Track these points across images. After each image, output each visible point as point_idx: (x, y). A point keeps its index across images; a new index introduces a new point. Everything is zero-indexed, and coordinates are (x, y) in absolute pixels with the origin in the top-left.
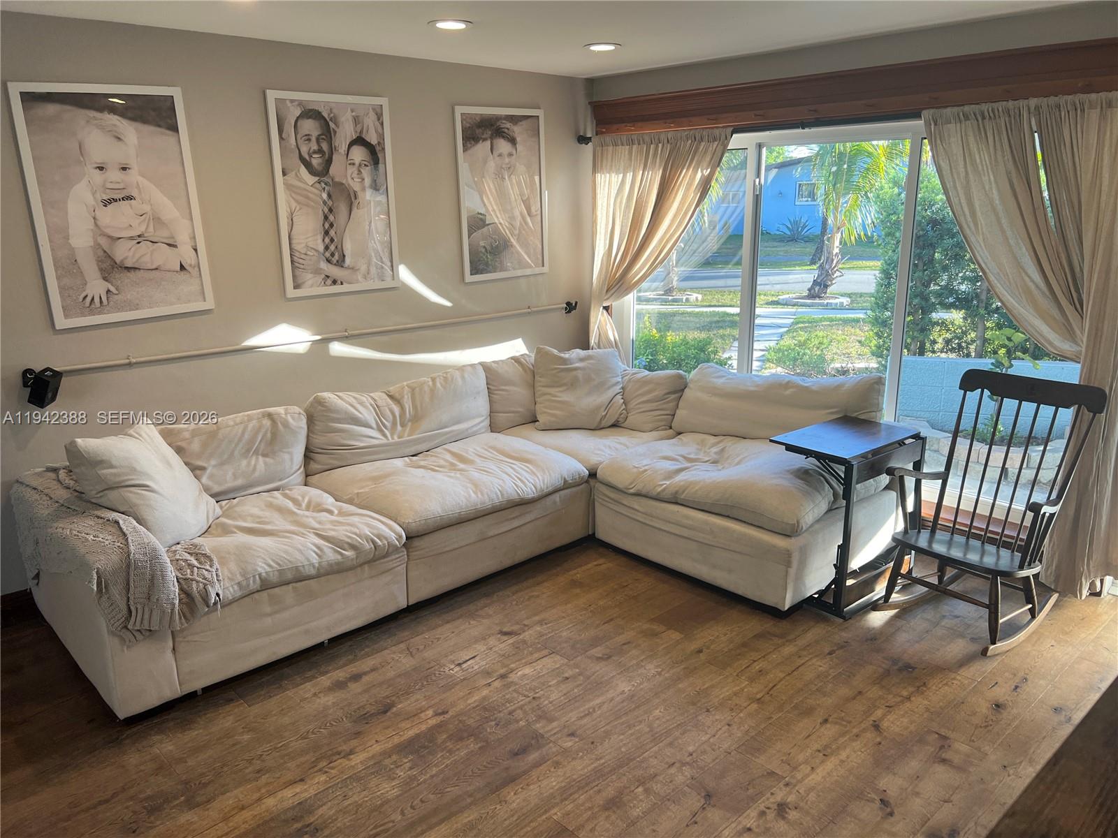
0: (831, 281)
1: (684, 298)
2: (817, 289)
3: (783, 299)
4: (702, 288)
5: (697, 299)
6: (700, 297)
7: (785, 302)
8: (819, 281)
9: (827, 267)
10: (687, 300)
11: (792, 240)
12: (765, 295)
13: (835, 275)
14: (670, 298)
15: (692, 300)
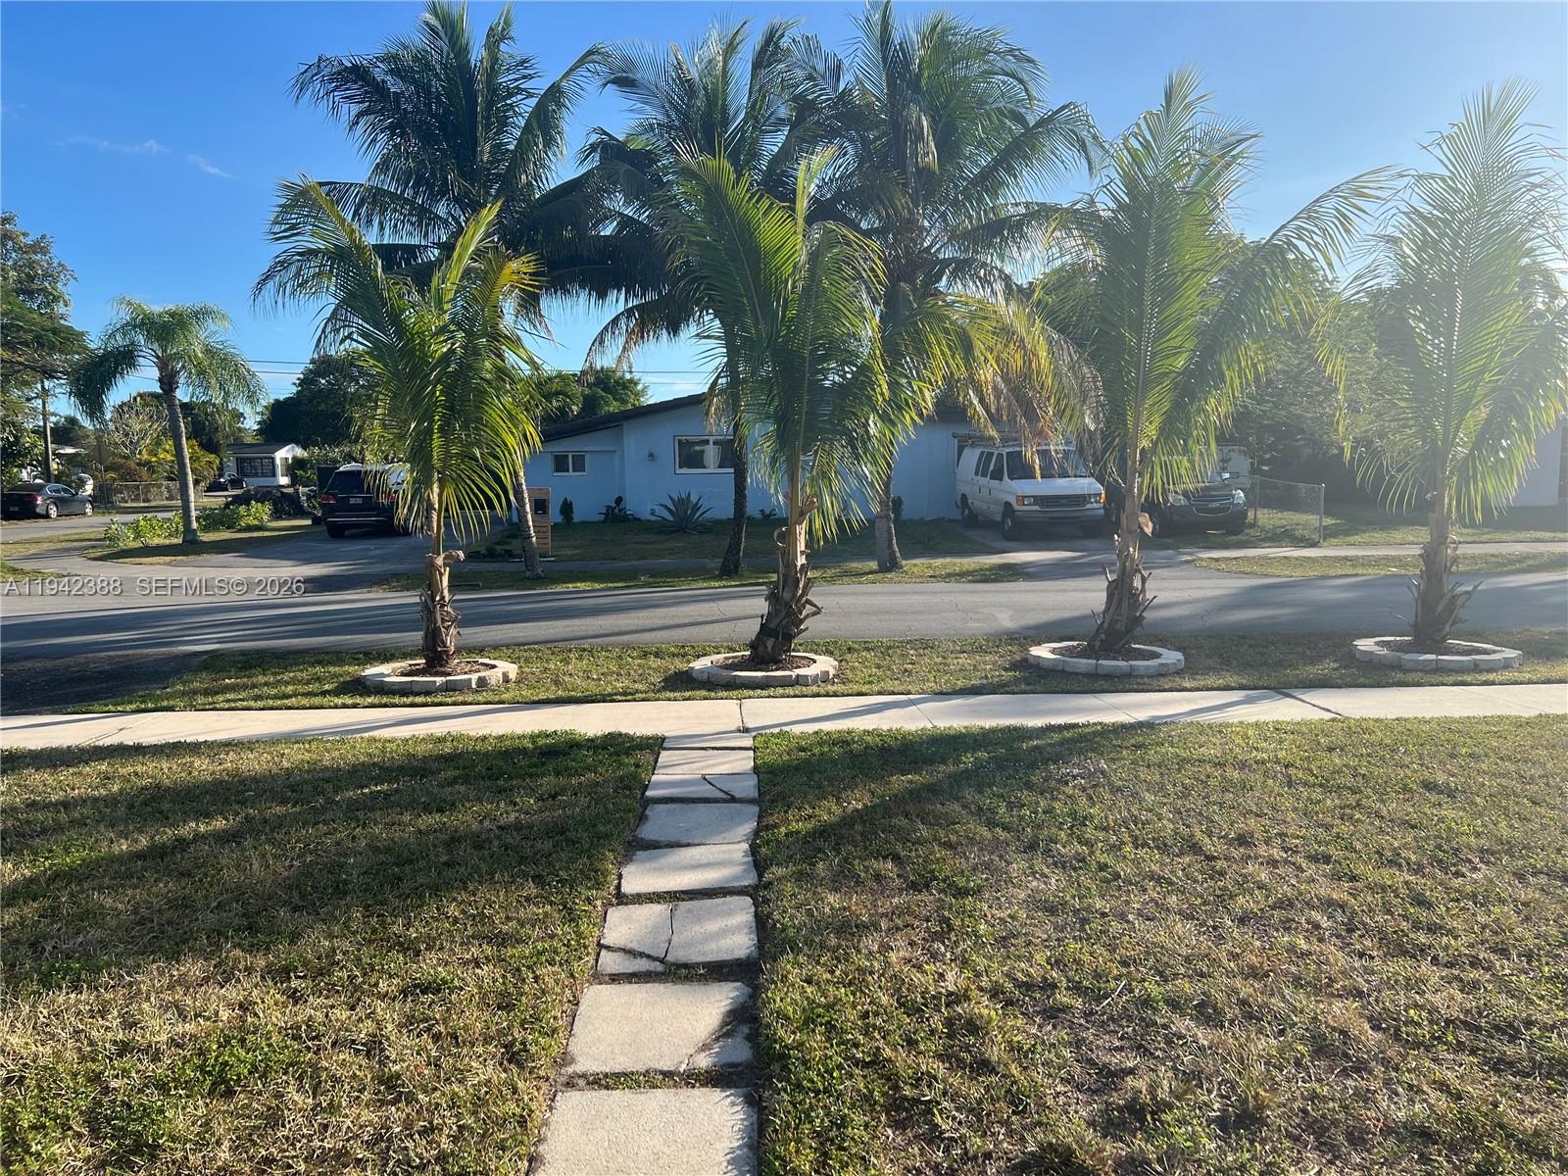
0: (798, 626)
1: (474, 677)
2: (770, 643)
3: (701, 671)
4: (519, 645)
5: (506, 679)
6: (512, 670)
7: (705, 676)
8: (772, 626)
9: (787, 595)
10: (482, 682)
11: (678, 531)
12: (657, 655)
13: (804, 613)
14: (439, 680)
15: (493, 682)
